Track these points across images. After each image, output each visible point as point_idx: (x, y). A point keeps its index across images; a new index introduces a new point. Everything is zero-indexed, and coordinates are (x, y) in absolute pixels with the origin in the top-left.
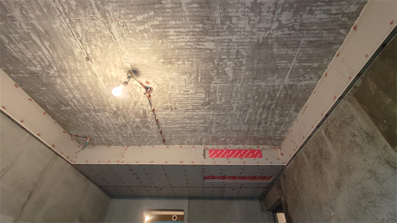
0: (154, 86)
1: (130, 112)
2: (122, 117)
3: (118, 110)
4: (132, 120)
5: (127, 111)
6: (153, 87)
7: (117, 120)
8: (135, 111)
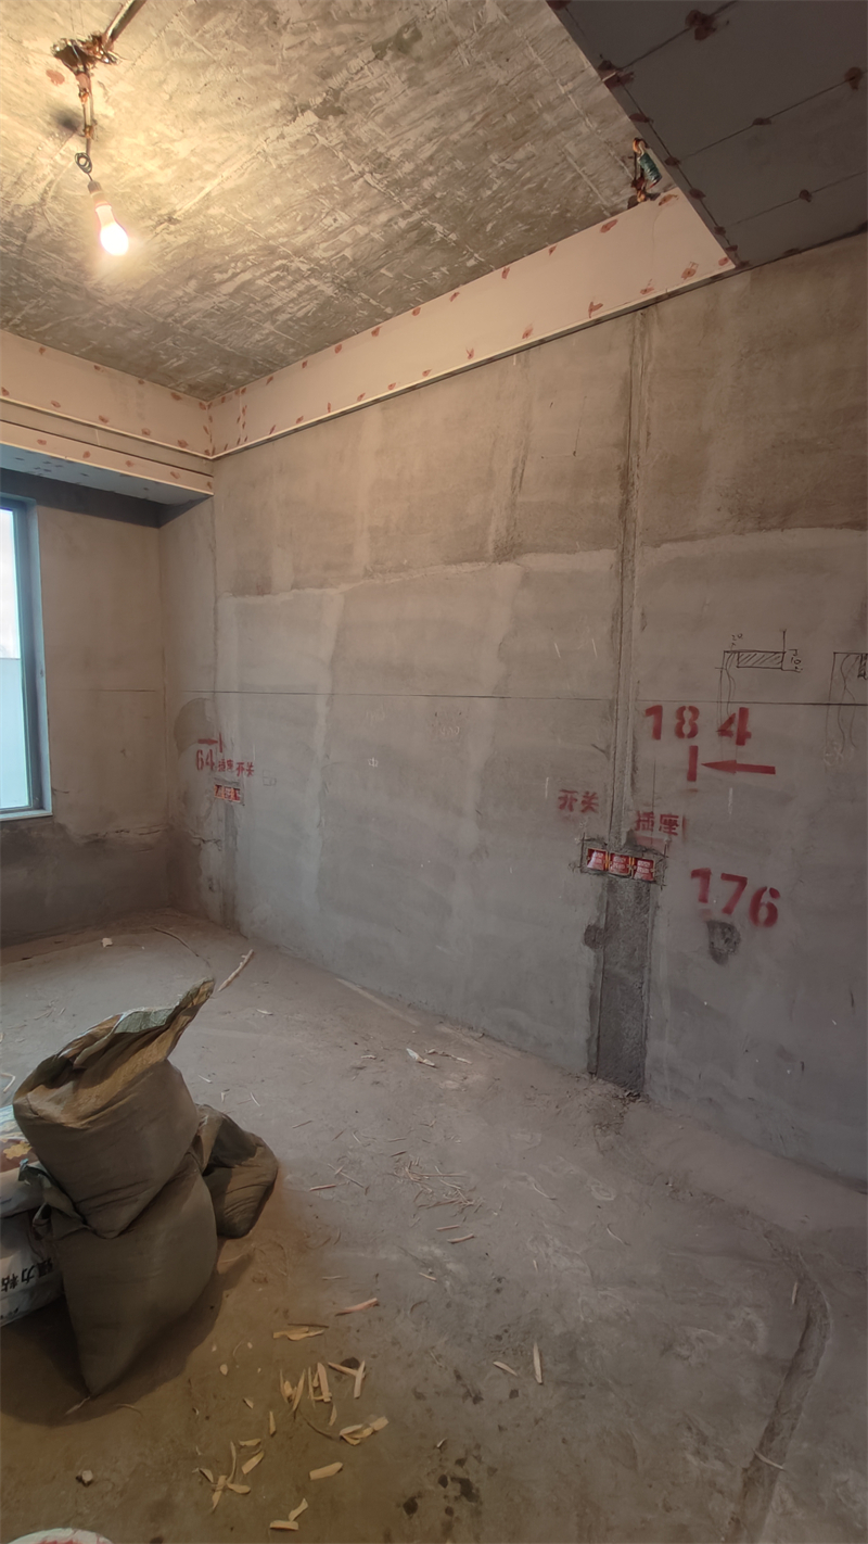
0: (40, 52)
1: (271, 62)
2: (335, 82)
3: (304, 108)
4: (317, 37)
5: (276, 78)
6: (48, 51)
7: (381, 88)
8: (241, 48)
